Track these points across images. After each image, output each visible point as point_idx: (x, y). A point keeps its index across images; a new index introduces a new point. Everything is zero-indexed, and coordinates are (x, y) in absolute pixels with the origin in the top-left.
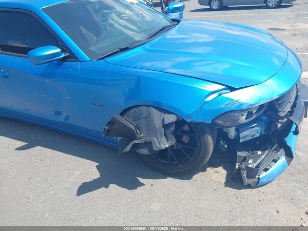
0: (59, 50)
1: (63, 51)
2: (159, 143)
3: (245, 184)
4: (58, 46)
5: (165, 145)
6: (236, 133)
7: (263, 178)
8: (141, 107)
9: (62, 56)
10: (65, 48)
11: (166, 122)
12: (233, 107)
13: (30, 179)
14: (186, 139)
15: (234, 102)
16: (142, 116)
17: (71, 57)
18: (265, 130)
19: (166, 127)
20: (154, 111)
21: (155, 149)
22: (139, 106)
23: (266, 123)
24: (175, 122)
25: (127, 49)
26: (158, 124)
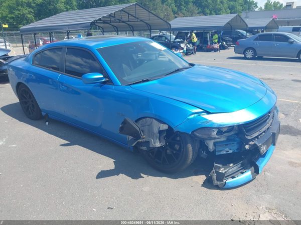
0: (102, 76)
1: (105, 77)
2: (154, 143)
3: (214, 184)
4: (102, 74)
5: (158, 145)
6: (214, 147)
7: (229, 183)
8: (147, 119)
9: (104, 80)
10: (106, 75)
11: (161, 129)
12: (207, 125)
13: (66, 161)
14: (177, 147)
15: (208, 121)
16: (147, 124)
17: (110, 81)
18: (237, 149)
19: (160, 132)
20: (154, 121)
21: (151, 146)
22: (146, 117)
23: (238, 143)
24: (167, 130)
25: (147, 81)
26: (156, 130)
